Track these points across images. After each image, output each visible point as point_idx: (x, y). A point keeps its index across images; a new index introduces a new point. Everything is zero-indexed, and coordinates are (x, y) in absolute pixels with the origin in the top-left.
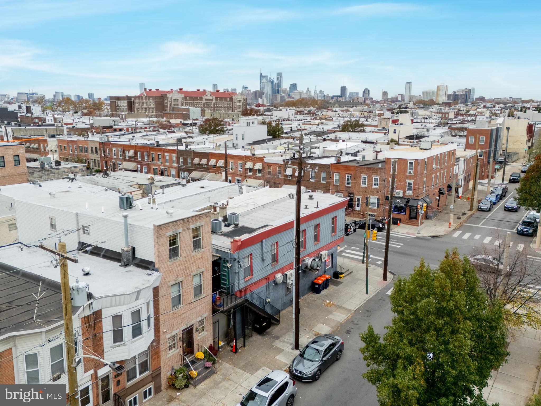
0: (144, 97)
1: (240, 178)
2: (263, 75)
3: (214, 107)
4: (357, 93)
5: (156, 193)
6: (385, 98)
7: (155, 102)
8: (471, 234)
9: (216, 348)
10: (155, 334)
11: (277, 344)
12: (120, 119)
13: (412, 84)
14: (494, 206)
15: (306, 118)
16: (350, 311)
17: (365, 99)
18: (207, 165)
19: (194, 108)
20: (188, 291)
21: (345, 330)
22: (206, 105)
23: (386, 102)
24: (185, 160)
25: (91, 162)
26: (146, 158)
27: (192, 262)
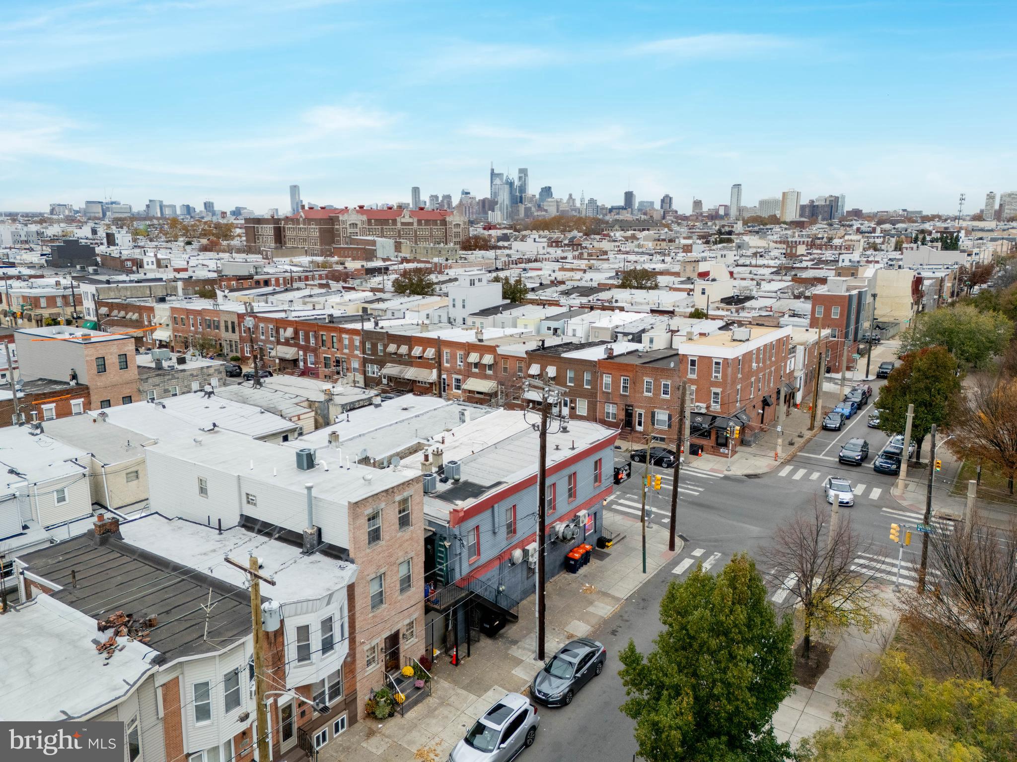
0: (301, 219)
1: (460, 377)
2: (496, 172)
3: (416, 236)
4: (652, 203)
5: (337, 420)
6: (697, 211)
7: (320, 229)
8: (806, 471)
9: (430, 659)
10: (350, 646)
11: (515, 652)
12: (263, 258)
13: (743, 187)
14: (847, 422)
15: (564, 255)
16: (617, 599)
17: (664, 212)
18: (409, 355)
19: (383, 239)
20: (393, 585)
21: (610, 630)
22: (402, 233)
23: (700, 218)
24: (374, 346)
25: (224, 344)
26: (312, 341)
27: (397, 546)
